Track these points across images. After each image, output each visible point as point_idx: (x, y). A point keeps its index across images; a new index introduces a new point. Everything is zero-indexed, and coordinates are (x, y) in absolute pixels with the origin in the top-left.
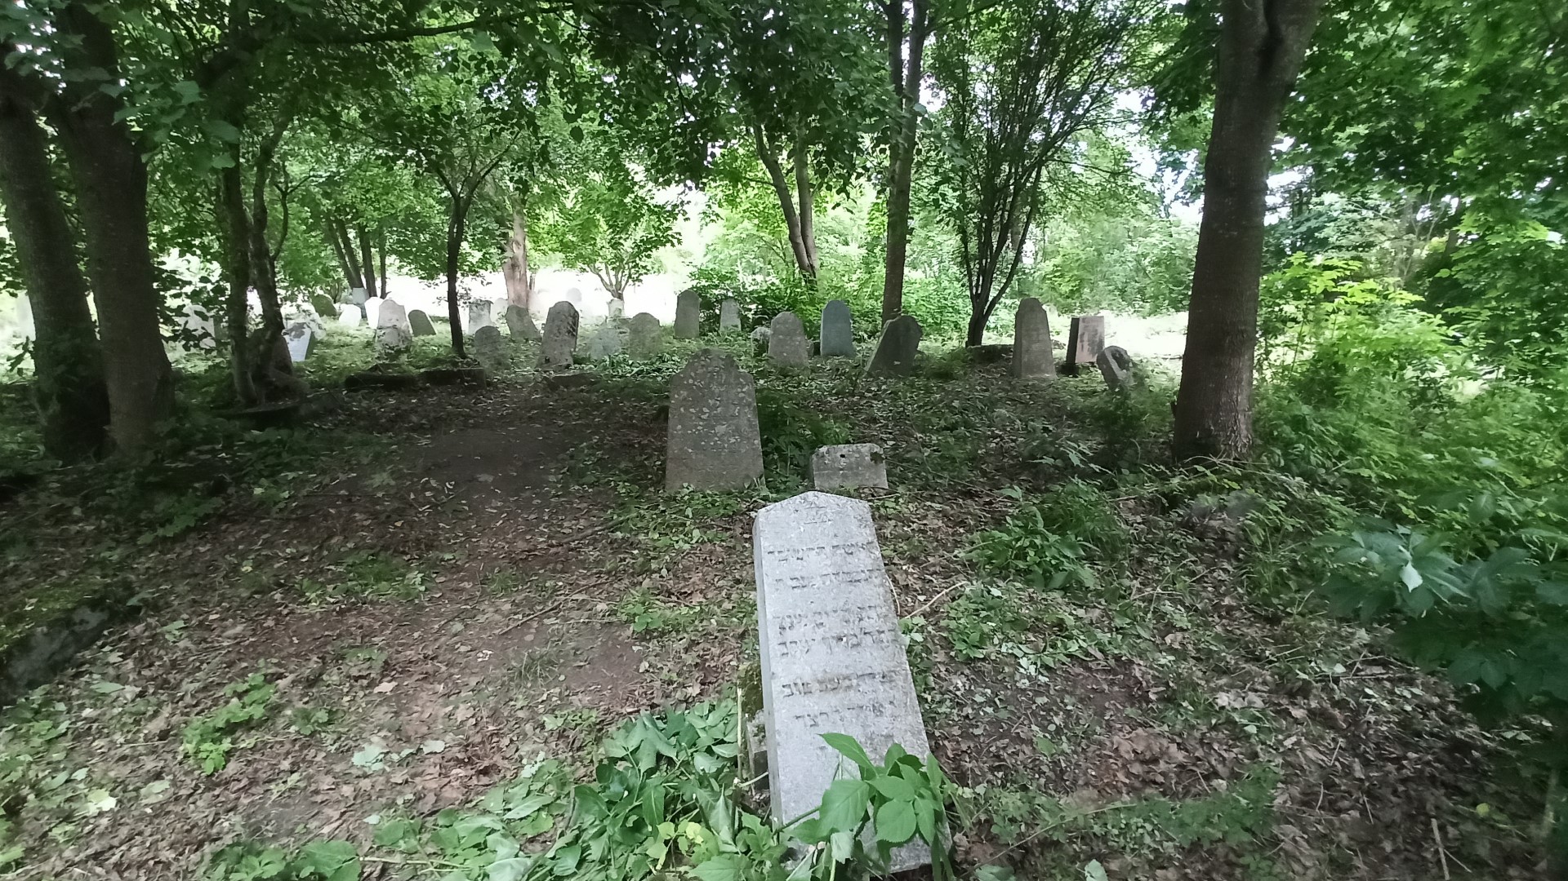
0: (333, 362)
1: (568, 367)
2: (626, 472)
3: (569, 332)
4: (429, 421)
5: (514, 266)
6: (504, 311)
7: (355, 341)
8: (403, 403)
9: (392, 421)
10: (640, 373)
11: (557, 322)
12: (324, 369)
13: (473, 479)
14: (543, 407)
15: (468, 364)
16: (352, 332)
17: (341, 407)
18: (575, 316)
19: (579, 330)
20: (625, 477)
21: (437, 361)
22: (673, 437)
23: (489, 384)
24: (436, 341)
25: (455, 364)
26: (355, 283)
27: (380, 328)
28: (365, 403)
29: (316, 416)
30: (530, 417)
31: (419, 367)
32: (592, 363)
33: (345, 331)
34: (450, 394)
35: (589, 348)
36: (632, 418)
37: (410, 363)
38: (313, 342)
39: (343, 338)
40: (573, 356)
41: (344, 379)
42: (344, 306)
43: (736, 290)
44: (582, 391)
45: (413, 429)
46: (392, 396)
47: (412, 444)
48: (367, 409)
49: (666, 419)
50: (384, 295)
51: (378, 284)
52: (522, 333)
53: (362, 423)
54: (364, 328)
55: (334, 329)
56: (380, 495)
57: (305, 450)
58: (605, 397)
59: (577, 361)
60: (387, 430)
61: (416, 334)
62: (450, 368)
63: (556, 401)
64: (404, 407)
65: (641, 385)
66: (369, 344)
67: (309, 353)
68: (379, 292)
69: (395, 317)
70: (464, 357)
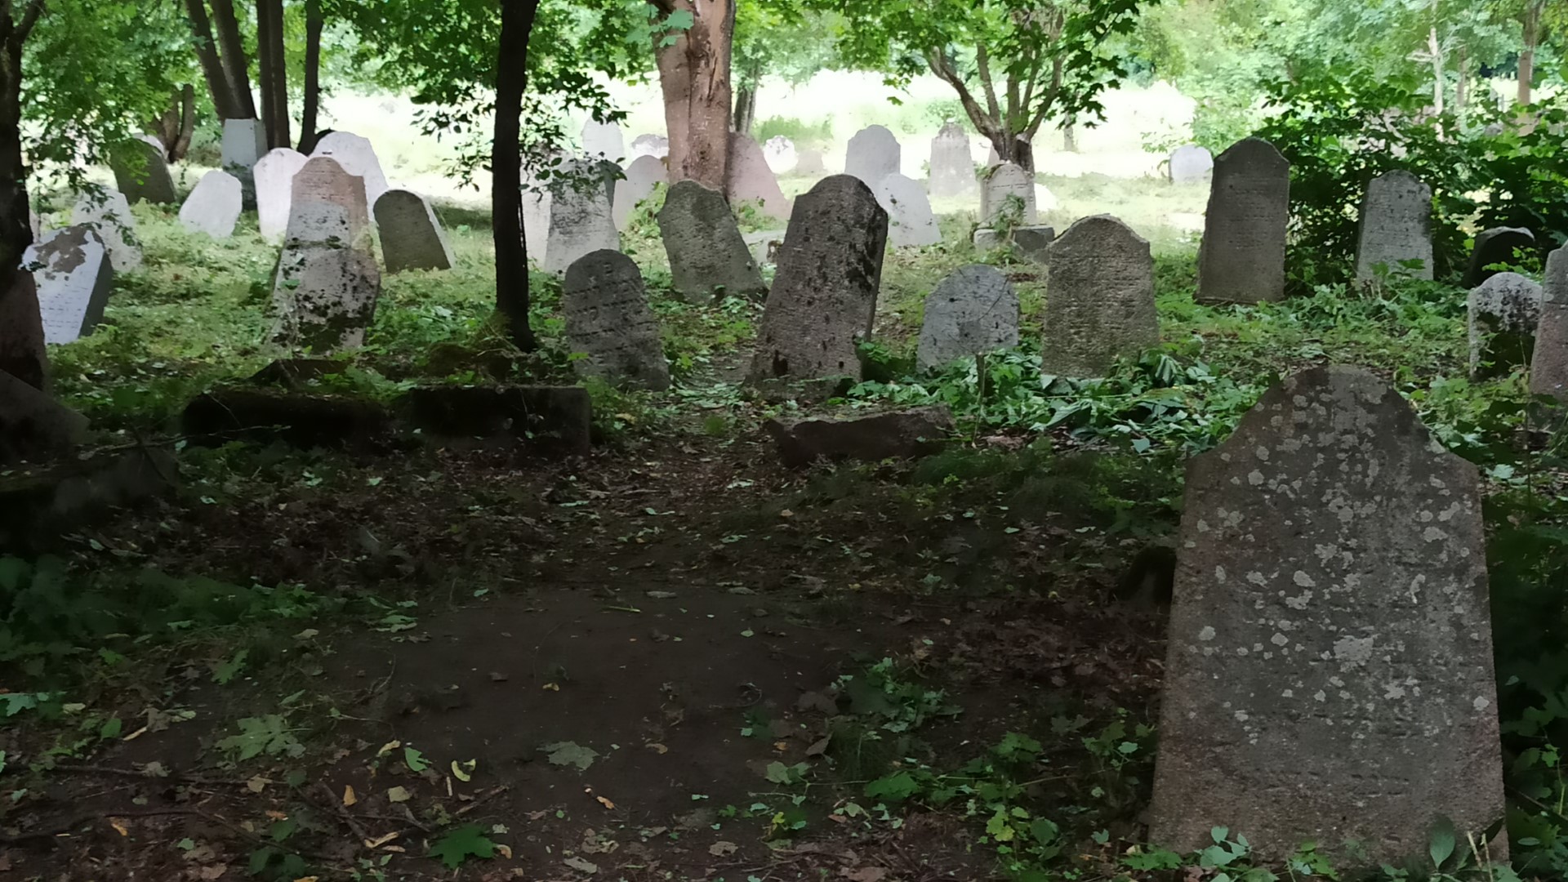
0: (157, 348)
1: (843, 389)
2: (1018, 770)
3: (853, 275)
4: (413, 551)
5: (694, 56)
6: (658, 199)
7: (222, 279)
8: (342, 486)
9: (306, 543)
10: (1078, 419)
11: (819, 243)
12: (128, 370)
13: (534, 758)
14: (757, 524)
15: (540, 369)
16: (212, 253)
17: (169, 494)
18: (877, 223)
19: (886, 268)
20: (1014, 789)
21: (449, 356)
22: (1184, 665)
23: (600, 437)
24: (450, 288)
25: (499, 367)
26: (233, 104)
27: (294, 245)
28: (233, 484)
29: (98, 517)
30: (719, 559)
31: (395, 374)
32: (920, 377)
33: (195, 247)
34: (479, 465)
35: (915, 328)
36: (1048, 580)
37: (370, 360)
38: (107, 282)
39: (186, 272)
40: (862, 355)
41: (181, 405)
42: (197, 171)
43: (1420, 138)
44: (886, 473)
45: (367, 575)
46: (310, 463)
47: (361, 627)
48: (239, 502)
49: (1164, 595)
50: (308, 144)
51: (296, 107)
52: (706, 272)
53: (221, 546)
54: (245, 241)
55: (164, 243)
56: (257, 784)
57: (59, 625)
58: (960, 499)
59: (876, 370)
60: (291, 574)
61: (392, 266)
62: (486, 381)
63: (801, 506)
64: (344, 501)
65: (1082, 468)
66: (257, 294)
67: (93, 317)
68: (296, 132)
69: (338, 211)
70: (528, 343)
